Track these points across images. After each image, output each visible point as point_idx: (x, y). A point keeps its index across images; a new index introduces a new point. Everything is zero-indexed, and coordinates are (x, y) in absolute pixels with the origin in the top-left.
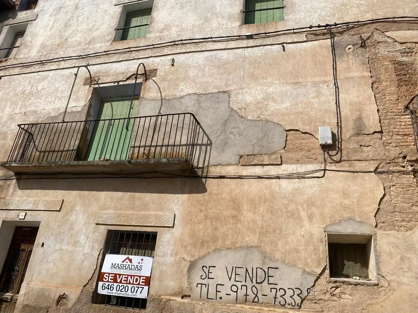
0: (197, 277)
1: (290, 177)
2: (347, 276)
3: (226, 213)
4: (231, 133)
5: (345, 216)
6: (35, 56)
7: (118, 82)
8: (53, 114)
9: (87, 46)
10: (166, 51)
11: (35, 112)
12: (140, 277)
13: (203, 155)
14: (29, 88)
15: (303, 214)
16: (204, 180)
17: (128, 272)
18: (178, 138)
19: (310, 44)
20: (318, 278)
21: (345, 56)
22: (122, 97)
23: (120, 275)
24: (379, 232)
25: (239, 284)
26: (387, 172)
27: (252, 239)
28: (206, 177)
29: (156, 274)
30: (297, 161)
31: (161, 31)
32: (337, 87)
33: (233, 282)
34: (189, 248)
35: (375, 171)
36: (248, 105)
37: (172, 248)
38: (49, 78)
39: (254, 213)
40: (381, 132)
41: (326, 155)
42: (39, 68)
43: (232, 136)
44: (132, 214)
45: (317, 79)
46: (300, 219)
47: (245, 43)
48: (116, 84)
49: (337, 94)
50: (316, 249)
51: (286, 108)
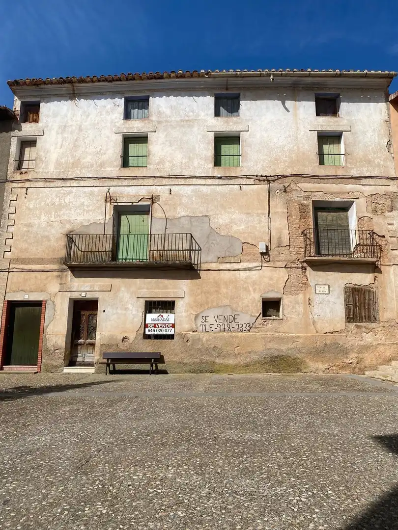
0: (200, 321)
1: (245, 270)
2: (271, 316)
3: (212, 290)
4: (212, 243)
5: (270, 289)
6: (53, 172)
7: (132, 203)
8: (85, 224)
9: (99, 169)
10: (165, 182)
11: (70, 221)
12: (169, 324)
13: (196, 256)
14: (58, 200)
15: (251, 289)
16: (198, 271)
17: (161, 322)
18: (181, 245)
19: (256, 186)
20: (257, 318)
21: (275, 197)
22: (134, 212)
23: (157, 324)
24: (285, 296)
25: (221, 324)
26: (290, 267)
27: (226, 302)
28: (200, 270)
29: (177, 322)
30: (248, 261)
31: (158, 164)
32: (270, 218)
33: (218, 323)
34: (194, 308)
35: (285, 267)
36: (221, 226)
37: (185, 308)
38: (73, 194)
39: (227, 289)
40: (290, 246)
41: (263, 258)
42: (61, 184)
43: (212, 245)
44: (159, 292)
45: (259, 211)
46: (249, 291)
47: (217, 182)
48: (131, 204)
49: (270, 222)
50: (257, 305)
51: (243, 229)
